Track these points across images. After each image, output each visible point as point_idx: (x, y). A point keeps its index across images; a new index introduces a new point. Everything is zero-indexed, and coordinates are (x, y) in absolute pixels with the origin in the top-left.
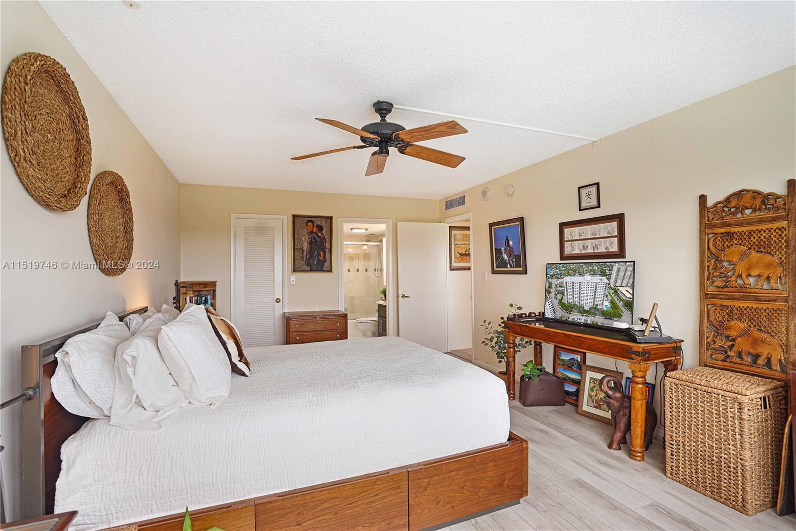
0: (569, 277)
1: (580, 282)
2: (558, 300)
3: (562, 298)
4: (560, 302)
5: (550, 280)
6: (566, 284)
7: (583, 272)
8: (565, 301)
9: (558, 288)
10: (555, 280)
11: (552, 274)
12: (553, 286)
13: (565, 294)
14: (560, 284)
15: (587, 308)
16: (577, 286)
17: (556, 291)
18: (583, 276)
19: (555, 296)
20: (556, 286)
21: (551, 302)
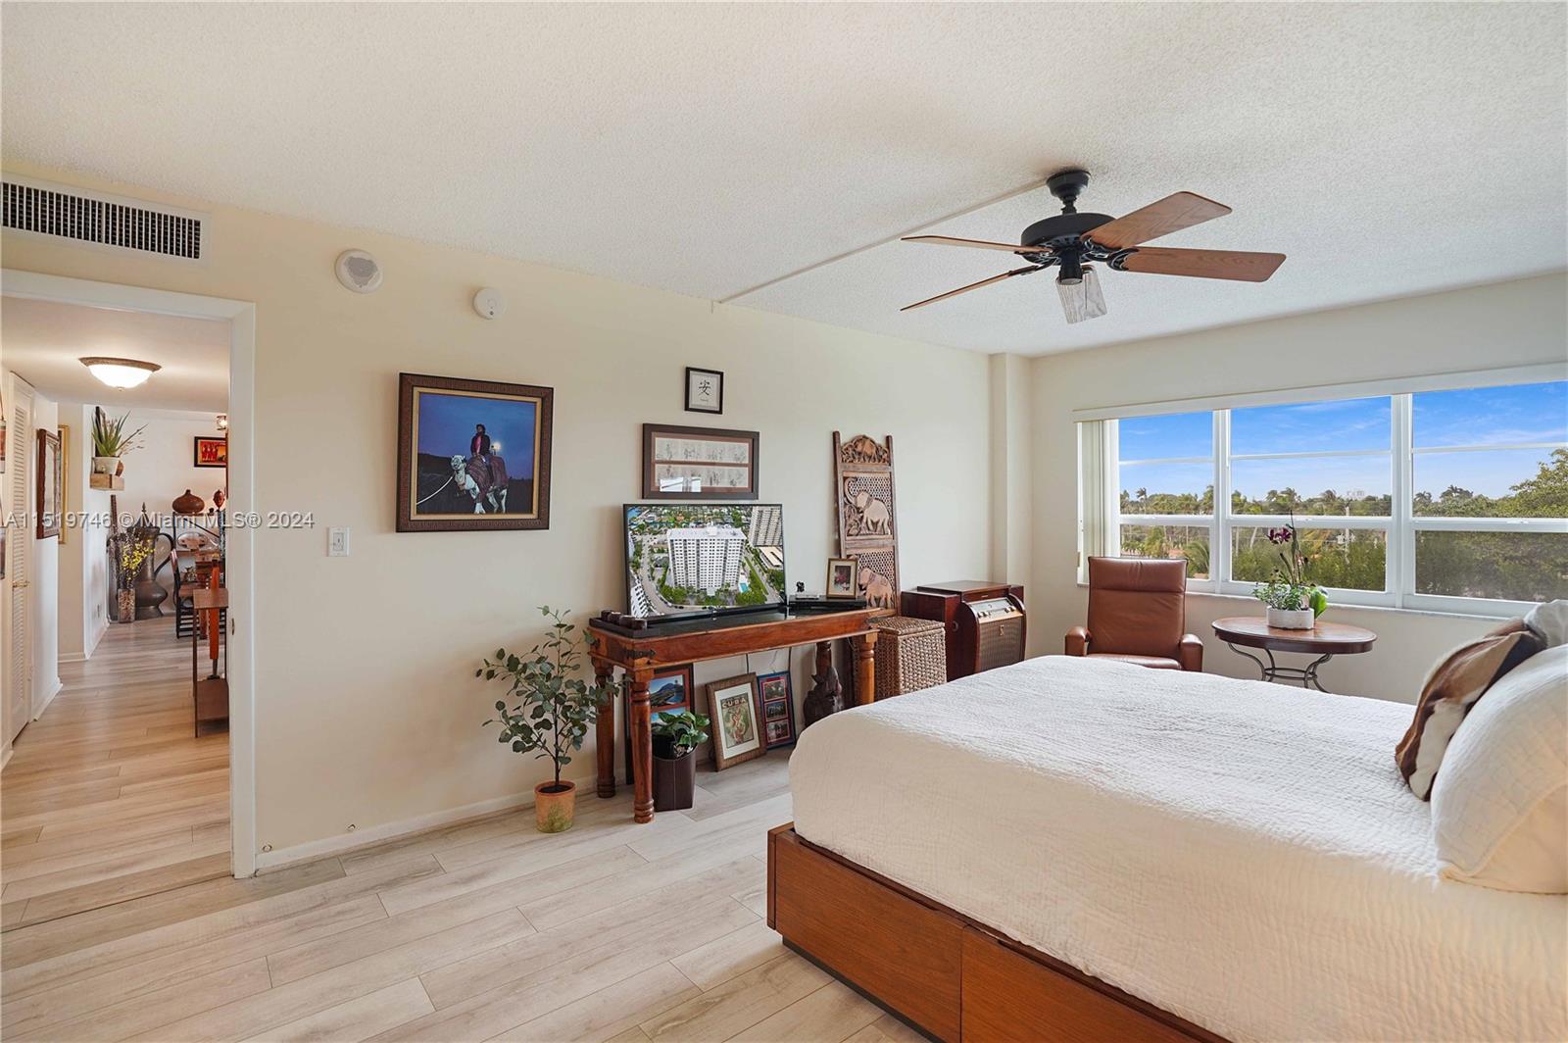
0: (676, 530)
1: (698, 540)
2: (656, 581)
3: (664, 576)
4: (661, 586)
5: (638, 538)
6: (672, 545)
7: (704, 518)
8: (670, 582)
9: (656, 556)
10: (649, 536)
11: (641, 522)
12: (645, 551)
13: (671, 567)
14: (661, 546)
15: (711, 593)
16: (692, 548)
17: (652, 561)
18: (703, 527)
19: (649, 573)
20: (652, 551)
21: (642, 586)
